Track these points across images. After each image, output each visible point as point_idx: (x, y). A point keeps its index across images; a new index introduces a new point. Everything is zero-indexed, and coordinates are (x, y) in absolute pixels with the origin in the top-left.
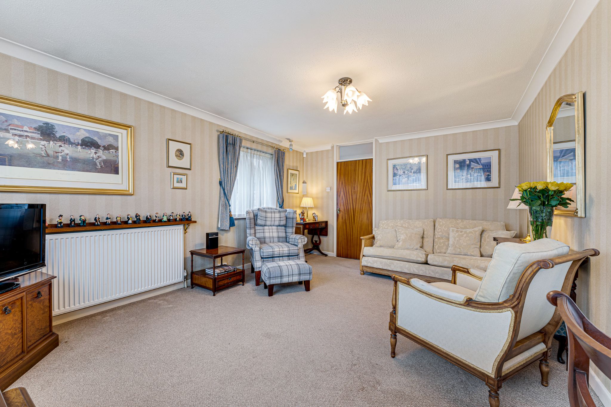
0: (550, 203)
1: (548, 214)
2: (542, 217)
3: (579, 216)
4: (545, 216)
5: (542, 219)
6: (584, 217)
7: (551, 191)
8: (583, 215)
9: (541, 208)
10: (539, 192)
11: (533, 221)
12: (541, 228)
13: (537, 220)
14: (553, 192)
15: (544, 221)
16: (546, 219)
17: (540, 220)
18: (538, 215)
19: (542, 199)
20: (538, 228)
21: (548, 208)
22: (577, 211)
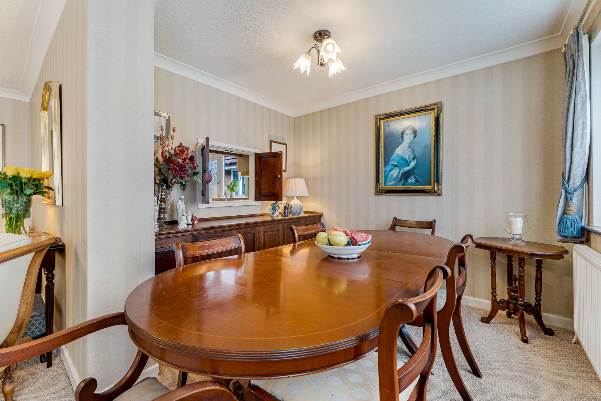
0: (24, 192)
1: (24, 204)
2: (17, 208)
3: (56, 205)
4: (20, 207)
5: (17, 211)
6: (62, 205)
7: (24, 178)
8: (61, 204)
9: (14, 198)
10: (10, 179)
11: (5, 214)
12: (17, 222)
13: (11, 212)
14: (26, 180)
15: (20, 212)
16: (22, 210)
17: (14, 212)
18: (12, 206)
19: (15, 186)
20: (12, 222)
21: (24, 198)
22: (55, 200)
